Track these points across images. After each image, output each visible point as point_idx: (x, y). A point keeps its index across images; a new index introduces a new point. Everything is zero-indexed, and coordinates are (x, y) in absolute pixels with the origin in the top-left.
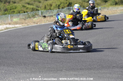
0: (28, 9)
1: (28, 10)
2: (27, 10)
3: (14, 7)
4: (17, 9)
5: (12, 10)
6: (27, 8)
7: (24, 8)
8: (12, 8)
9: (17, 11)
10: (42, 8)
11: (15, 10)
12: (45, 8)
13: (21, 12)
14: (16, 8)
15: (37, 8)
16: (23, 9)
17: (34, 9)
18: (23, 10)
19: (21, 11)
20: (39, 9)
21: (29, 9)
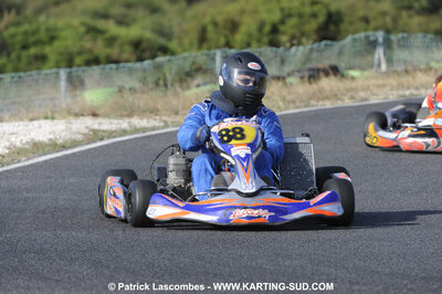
0: (117, 45)
1: (114, 52)
2: (109, 51)
3: (43, 35)
4: (57, 44)
5: (33, 51)
6: (111, 41)
7: (94, 39)
8: (32, 39)
9: (61, 54)
10: (186, 42)
11: (47, 50)
12: (203, 39)
13: (78, 60)
14: (52, 39)
15: (162, 41)
16: (88, 44)
17: (144, 45)
18: (90, 51)
19: (80, 53)
20: (173, 45)
21: (122, 44)
